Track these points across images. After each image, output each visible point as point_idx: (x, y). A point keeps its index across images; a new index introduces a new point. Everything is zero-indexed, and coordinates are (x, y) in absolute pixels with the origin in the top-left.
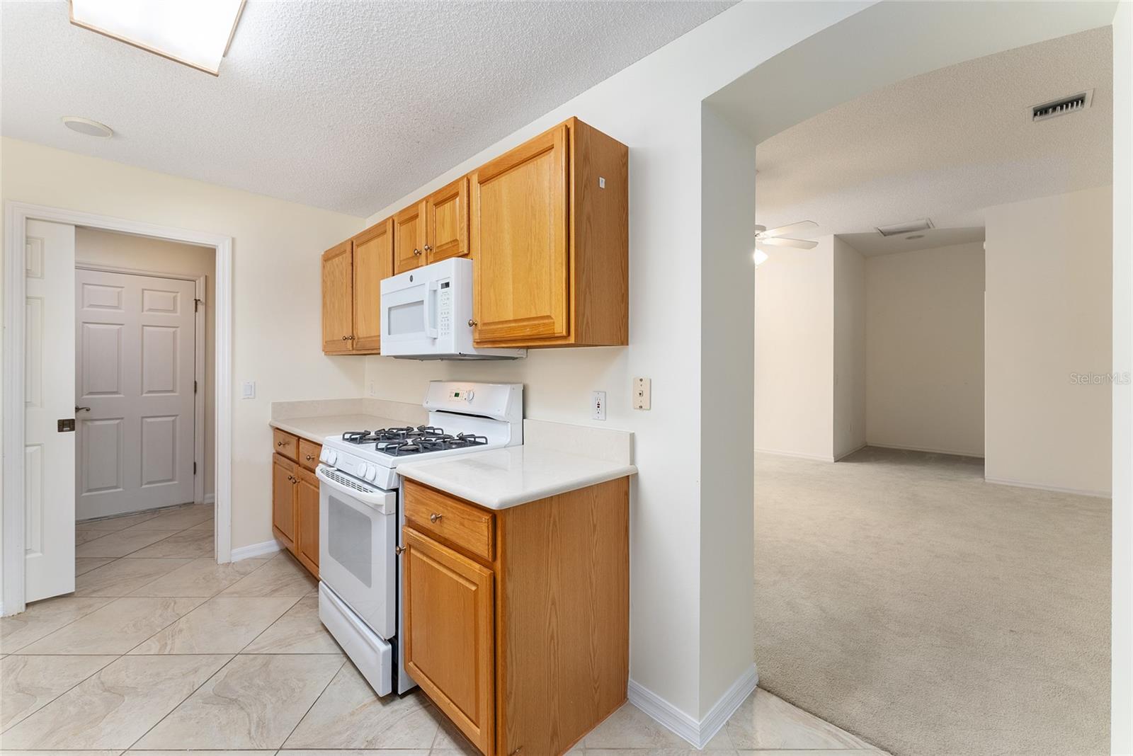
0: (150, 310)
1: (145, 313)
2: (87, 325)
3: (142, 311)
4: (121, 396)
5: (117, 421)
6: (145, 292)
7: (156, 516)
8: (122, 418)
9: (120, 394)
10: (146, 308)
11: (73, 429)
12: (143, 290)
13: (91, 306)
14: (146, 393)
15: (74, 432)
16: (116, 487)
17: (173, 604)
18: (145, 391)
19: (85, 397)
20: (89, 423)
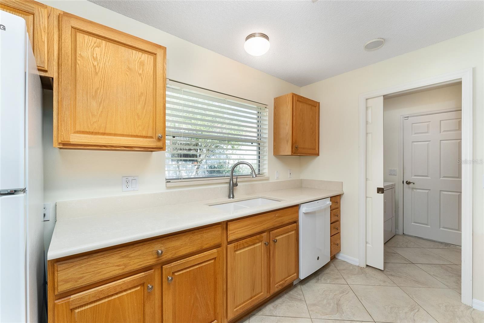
0: (444, 131)
1: (441, 133)
2: (414, 143)
3: (440, 132)
4: (429, 178)
5: (428, 191)
6: (442, 121)
7: (446, 247)
8: (430, 190)
9: (429, 177)
10: (442, 130)
11: (383, 192)
12: (440, 121)
13: (416, 133)
14: (443, 177)
15: (383, 194)
16: (427, 225)
17: (417, 310)
18: (442, 177)
19: (413, 177)
20: (415, 190)
